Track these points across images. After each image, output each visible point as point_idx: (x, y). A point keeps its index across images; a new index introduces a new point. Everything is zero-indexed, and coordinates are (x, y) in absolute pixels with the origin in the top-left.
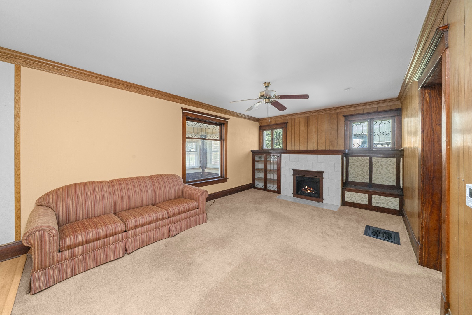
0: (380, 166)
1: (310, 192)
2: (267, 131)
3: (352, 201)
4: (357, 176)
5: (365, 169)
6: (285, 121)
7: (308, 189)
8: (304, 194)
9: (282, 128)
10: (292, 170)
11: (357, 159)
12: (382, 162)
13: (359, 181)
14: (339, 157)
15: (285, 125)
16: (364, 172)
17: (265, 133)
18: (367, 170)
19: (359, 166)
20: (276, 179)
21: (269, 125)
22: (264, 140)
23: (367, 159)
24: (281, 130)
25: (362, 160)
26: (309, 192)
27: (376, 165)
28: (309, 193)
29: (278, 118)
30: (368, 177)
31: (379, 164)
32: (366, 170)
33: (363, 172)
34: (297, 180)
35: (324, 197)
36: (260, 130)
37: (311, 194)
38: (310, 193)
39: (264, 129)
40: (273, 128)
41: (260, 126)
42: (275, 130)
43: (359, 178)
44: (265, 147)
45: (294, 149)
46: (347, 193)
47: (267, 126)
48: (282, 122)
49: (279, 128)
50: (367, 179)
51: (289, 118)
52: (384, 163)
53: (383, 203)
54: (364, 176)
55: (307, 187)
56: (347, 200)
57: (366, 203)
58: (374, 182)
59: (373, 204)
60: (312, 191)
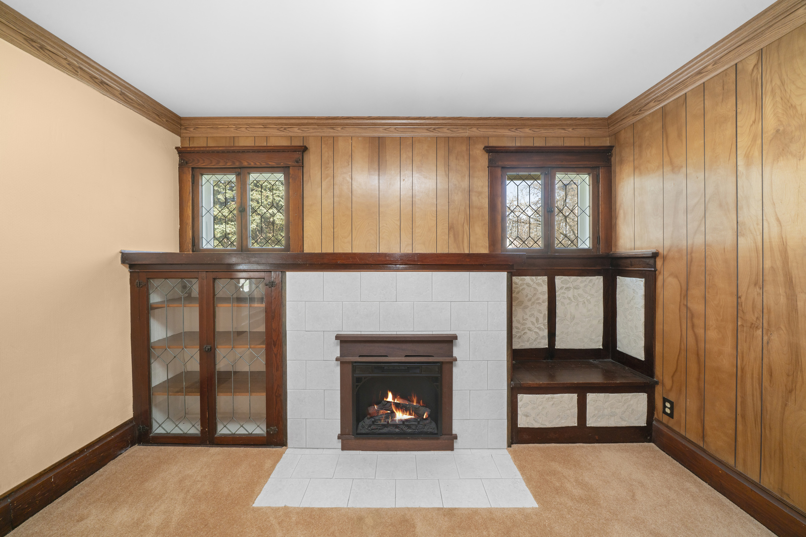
0: (573, 300)
1: (406, 417)
2: (219, 177)
4: (523, 332)
5: (540, 311)
6: (297, 143)
7: (398, 406)
8: (385, 430)
9: (285, 169)
10: (337, 337)
11: (520, 282)
12: (576, 288)
15: (297, 155)
16: (537, 320)
17: (208, 182)
18: (543, 313)
21: (228, 152)
22: (204, 212)
23: (543, 281)
24: (280, 176)
25: (531, 283)
26: (400, 416)
27: (564, 298)
28: (404, 422)
29: (265, 126)
30: (546, 333)
32: (541, 313)
33: (534, 320)
34: (358, 380)
35: (456, 430)
36: (182, 166)
37: (409, 427)
38: (407, 420)
39: (201, 164)
40: (245, 164)
41: (182, 152)
42: (253, 177)
44: (208, 243)
46: (524, 401)
47: (218, 152)
48: (285, 143)
49: (272, 169)
50: (543, 337)
51: (311, 132)
52: (580, 291)
53: (614, 415)
54: (537, 330)
55: (390, 398)
56: (522, 423)
57: (573, 422)
58: (559, 345)
59: (591, 422)
60: (415, 411)
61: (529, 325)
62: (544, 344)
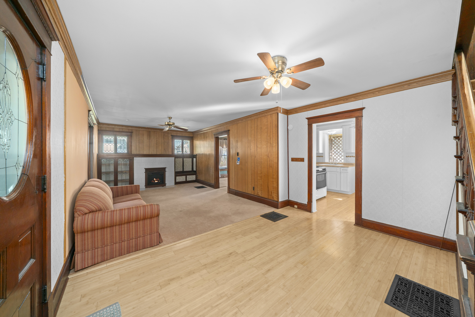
1: (157, 182)
3: (179, 181)
5: (181, 164)
7: (156, 180)
8: (153, 184)
10: (144, 169)
11: (178, 159)
13: (179, 171)
14: (174, 158)
16: (181, 166)
19: (179, 163)
20: (129, 178)
23: (182, 159)
25: (180, 160)
26: (156, 182)
30: (182, 168)
31: (186, 161)
34: (149, 175)
35: (166, 183)
43: (178, 169)
45: (138, 154)
46: (177, 177)
52: (188, 161)
53: (191, 178)
55: (155, 179)
56: (177, 181)
57: (185, 180)
58: (184, 170)
59: (187, 180)
60: (158, 181)
61: (179, 167)
62: (182, 170)
